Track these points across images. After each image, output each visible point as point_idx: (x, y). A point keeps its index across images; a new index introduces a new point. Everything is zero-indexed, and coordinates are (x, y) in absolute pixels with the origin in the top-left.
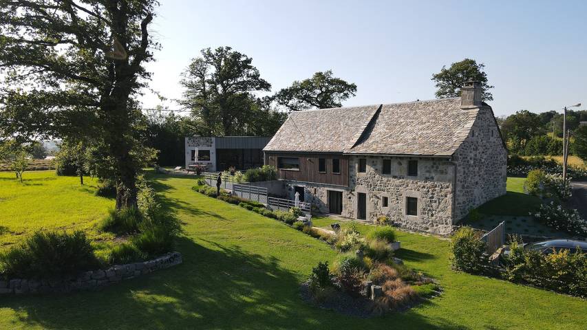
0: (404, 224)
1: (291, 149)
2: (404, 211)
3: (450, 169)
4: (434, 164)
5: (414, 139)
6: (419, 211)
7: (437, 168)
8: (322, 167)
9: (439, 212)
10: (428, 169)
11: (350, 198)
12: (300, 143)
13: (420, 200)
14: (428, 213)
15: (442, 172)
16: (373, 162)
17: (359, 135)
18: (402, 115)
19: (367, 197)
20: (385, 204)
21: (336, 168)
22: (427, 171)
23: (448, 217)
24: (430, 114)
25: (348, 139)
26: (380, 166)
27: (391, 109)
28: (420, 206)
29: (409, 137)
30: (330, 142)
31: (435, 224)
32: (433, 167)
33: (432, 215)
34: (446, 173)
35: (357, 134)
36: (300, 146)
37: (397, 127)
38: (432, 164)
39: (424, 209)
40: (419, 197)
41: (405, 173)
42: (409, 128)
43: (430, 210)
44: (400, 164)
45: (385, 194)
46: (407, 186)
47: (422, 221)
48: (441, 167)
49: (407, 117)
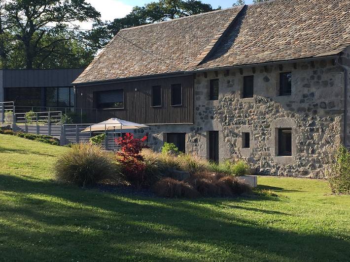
0: (273, 170)
1: (113, 77)
2: (273, 151)
3: (338, 78)
4: (315, 72)
5: (289, 43)
6: (293, 149)
7: (319, 78)
8: (157, 100)
9: (323, 145)
10: (306, 82)
11: (196, 141)
12: (126, 69)
13: (296, 130)
14: (308, 150)
15: (325, 84)
16: (229, 82)
17: (210, 47)
18: (273, 15)
19: (221, 135)
20: (246, 144)
21: (176, 100)
22: (305, 86)
23: (335, 152)
24: (313, 8)
25: (194, 55)
26: (238, 87)
27: (258, 10)
28: (295, 141)
29: (281, 42)
30: (168, 62)
31: (317, 165)
32: (313, 78)
33: (313, 152)
34: (332, 85)
35: (208, 47)
36: (126, 72)
37: (265, 32)
38: (311, 73)
39: (301, 143)
40: (294, 127)
41: (273, 92)
42: (282, 31)
43: (309, 144)
44: (267, 79)
45: (245, 128)
46: (277, 111)
47: (298, 162)
48: (325, 77)
49: (281, 16)
